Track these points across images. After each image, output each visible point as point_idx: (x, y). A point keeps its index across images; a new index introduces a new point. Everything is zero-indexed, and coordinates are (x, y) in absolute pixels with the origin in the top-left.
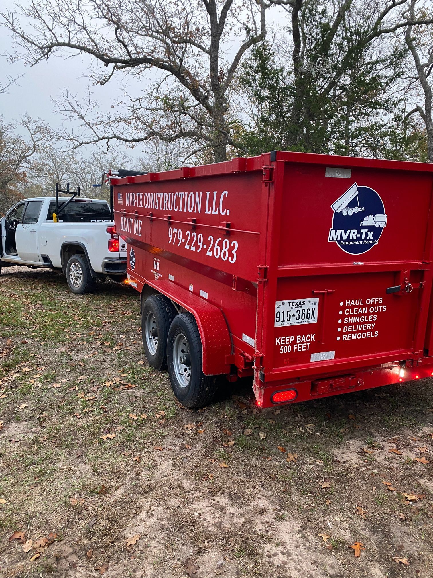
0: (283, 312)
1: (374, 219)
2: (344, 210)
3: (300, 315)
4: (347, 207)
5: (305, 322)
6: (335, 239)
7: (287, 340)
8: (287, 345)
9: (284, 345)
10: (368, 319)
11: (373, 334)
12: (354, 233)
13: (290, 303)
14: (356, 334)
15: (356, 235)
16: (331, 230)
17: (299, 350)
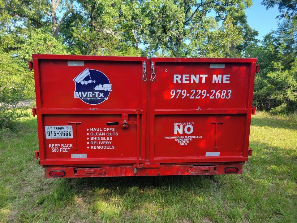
0: (51, 132)
1: (102, 86)
2: (82, 82)
3: (62, 133)
4: (83, 80)
5: (66, 137)
7: (55, 146)
8: (56, 148)
9: (54, 148)
10: (106, 138)
11: (111, 147)
12: (90, 93)
13: (55, 127)
14: (99, 146)
15: (92, 95)
16: (75, 92)
17: (63, 151)
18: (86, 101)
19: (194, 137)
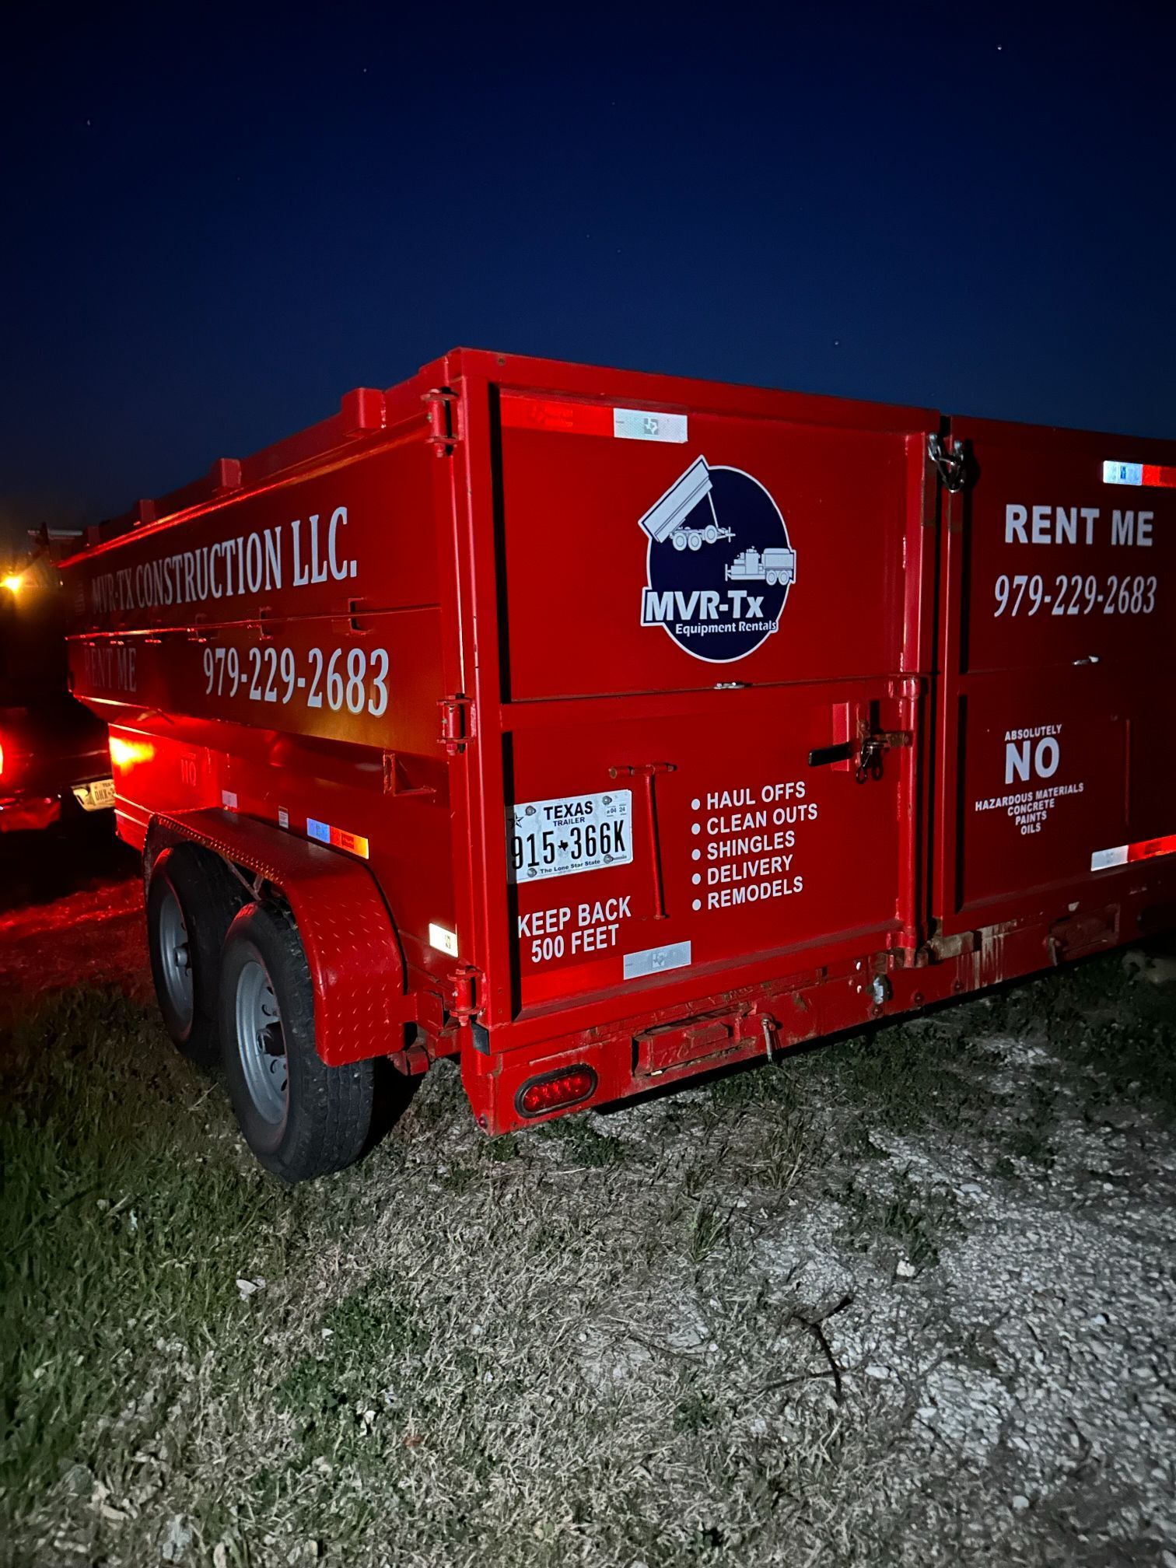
0: (531, 838)
1: (760, 561)
2: (678, 534)
3: (583, 841)
4: (684, 525)
5: (600, 862)
6: (660, 617)
7: (549, 921)
8: (553, 936)
9: (542, 937)
10: (771, 843)
11: (791, 886)
12: (710, 600)
13: (548, 809)
14: (743, 889)
15: (717, 608)
16: (647, 591)
17: (586, 949)
18: (692, 642)
19: (1062, 790)
